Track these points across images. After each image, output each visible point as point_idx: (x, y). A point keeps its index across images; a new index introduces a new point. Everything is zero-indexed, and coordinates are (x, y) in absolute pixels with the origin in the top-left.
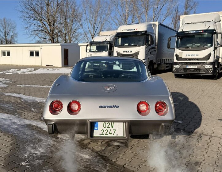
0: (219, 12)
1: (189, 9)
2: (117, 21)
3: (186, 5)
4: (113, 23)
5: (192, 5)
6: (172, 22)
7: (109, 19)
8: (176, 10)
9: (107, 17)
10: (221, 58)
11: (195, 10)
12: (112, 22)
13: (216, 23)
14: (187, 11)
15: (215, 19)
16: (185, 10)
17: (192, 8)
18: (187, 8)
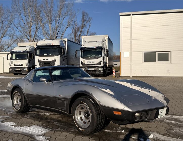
0: (104, 35)
1: (85, 23)
2: (20, 28)
3: (83, 19)
4: (17, 30)
5: (88, 19)
7: (12, 26)
8: (75, 23)
9: (10, 24)
10: (107, 63)
11: (90, 24)
12: (15, 29)
13: (103, 42)
14: (84, 24)
15: (103, 40)
16: (82, 23)
17: (88, 22)
18: (83, 21)
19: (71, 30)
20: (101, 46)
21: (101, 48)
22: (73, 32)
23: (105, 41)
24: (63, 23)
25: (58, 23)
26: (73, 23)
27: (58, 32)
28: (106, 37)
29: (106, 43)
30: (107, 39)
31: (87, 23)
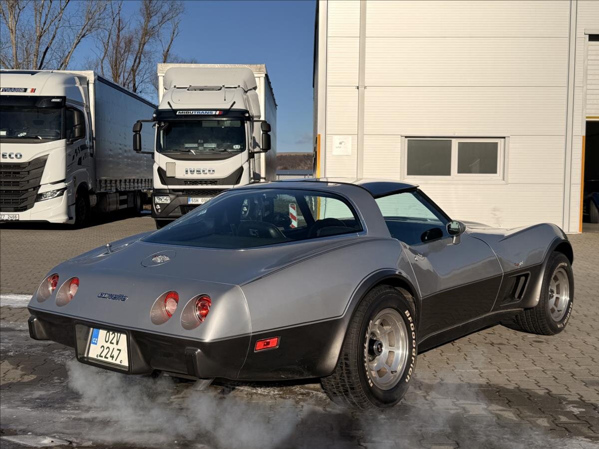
0: (252, 65)
1: (155, 20)
3: (147, 8)
6: (103, 54)
8: (117, 19)
10: (263, 178)
11: (176, 26)
13: (246, 92)
14: (150, 24)
15: (245, 82)
16: (143, 21)
17: (166, 18)
18: (149, 16)
19: (101, 46)
20: (239, 106)
21: (243, 116)
22: (106, 53)
23: (255, 88)
24: (64, 17)
25: (44, 14)
26: (110, 21)
27: (45, 53)
28: (260, 70)
29: (256, 97)
30: (262, 80)
31: (161, 23)
